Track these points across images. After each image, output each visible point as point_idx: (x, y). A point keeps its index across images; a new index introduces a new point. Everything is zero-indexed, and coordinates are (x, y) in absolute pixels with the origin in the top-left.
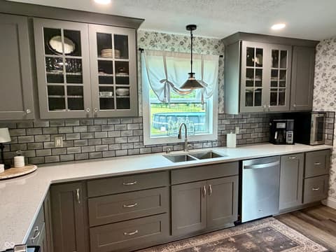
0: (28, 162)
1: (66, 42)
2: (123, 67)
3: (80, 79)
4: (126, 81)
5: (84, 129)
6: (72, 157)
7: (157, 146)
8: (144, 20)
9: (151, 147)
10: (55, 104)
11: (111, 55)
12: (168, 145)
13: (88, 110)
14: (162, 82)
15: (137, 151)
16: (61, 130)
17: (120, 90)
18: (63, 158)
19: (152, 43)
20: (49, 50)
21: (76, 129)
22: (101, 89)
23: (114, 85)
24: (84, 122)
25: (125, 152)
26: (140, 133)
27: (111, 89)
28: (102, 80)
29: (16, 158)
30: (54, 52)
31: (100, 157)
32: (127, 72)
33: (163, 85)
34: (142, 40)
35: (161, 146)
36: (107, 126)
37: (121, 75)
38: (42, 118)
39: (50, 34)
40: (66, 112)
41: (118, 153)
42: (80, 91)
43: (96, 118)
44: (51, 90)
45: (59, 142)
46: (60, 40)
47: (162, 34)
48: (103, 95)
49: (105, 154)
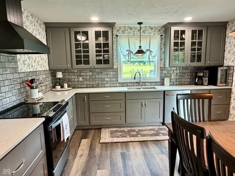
0: (69, 86)
1: (83, 35)
2: (106, 45)
3: (88, 52)
4: (107, 51)
5: (91, 73)
6: (86, 86)
7: (125, 83)
8: (115, 23)
9: (122, 83)
10: (79, 62)
11: (101, 40)
12: (131, 83)
13: (91, 65)
14: (127, 51)
15: (115, 85)
16: (82, 74)
17: (105, 56)
18: (82, 86)
19: (123, 32)
20: (76, 40)
21: (88, 74)
22: (97, 56)
23: (102, 54)
24: (91, 70)
25: (109, 85)
26: (116, 76)
27: (101, 55)
28: (97, 51)
29: (65, 84)
30: (79, 41)
31: (98, 87)
32: (108, 47)
33: (127, 52)
34: (118, 31)
35: (128, 83)
36: (101, 73)
37: (106, 49)
38: (73, 68)
39: (77, 33)
40: (83, 66)
41: (106, 85)
42: (88, 57)
43: (94, 68)
44: (77, 57)
45: (81, 79)
46: (80, 35)
47: (128, 27)
48: (98, 58)
49: (100, 86)
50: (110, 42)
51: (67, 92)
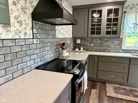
0: (84, 49)
1: (97, 14)
3: (100, 25)
4: (117, 25)
5: (100, 41)
6: (95, 50)
7: (127, 50)
8: (127, 1)
9: (125, 50)
10: (92, 33)
11: (112, 16)
12: (133, 50)
13: (102, 35)
14: (133, 24)
15: (118, 51)
16: (93, 41)
17: (114, 28)
18: (93, 50)
19: (131, 9)
20: (93, 17)
21: (97, 41)
22: (107, 28)
23: (112, 26)
24: (100, 39)
25: (114, 51)
26: (120, 44)
27: (110, 28)
28: (107, 25)
29: (81, 48)
30: (94, 17)
31: (104, 51)
32: (117, 21)
33: (134, 25)
34: (126, 8)
35: (130, 50)
36: (108, 41)
37: (116, 23)
38: (88, 37)
39: (93, 12)
40: (95, 36)
41: (111, 51)
42: (100, 29)
43: (104, 38)
44: (92, 29)
45: (92, 45)
46: (96, 13)
48: (107, 30)
49: (106, 50)
50: (119, 17)
51: (82, 53)
